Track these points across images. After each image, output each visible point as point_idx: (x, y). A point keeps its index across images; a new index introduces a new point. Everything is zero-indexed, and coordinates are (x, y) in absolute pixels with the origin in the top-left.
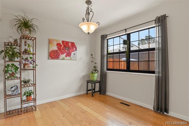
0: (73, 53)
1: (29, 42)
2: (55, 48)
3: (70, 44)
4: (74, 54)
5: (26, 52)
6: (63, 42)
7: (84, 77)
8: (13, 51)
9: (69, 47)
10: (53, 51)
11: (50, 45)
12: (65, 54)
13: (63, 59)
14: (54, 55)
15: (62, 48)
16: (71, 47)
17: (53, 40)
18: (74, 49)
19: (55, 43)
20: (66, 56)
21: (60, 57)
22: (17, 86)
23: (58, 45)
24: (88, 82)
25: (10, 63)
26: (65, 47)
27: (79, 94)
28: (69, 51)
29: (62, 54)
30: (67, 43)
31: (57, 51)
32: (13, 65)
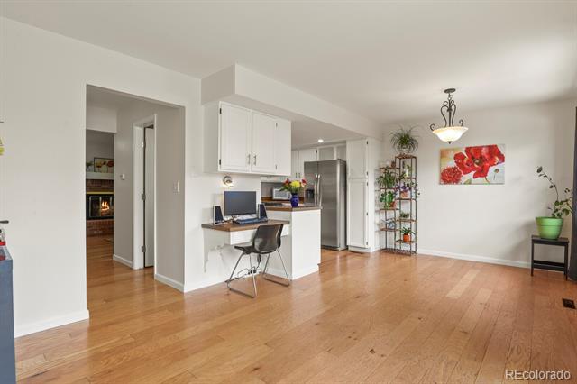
0: (492, 169)
1: (408, 162)
2: (452, 163)
3: (484, 151)
4: (497, 171)
5: (402, 177)
6: (468, 150)
9: (481, 157)
10: (449, 170)
11: (442, 160)
12: (473, 173)
13: (469, 183)
14: (450, 177)
15: (465, 161)
16: (487, 157)
17: (448, 150)
18: (497, 159)
19: (452, 155)
20: (475, 177)
21: (462, 178)
23: (458, 157)
25: (387, 191)
26: (473, 158)
27: (509, 262)
28: (483, 167)
29: (465, 174)
30: (478, 149)
31: (455, 168)
32: (389, 193)
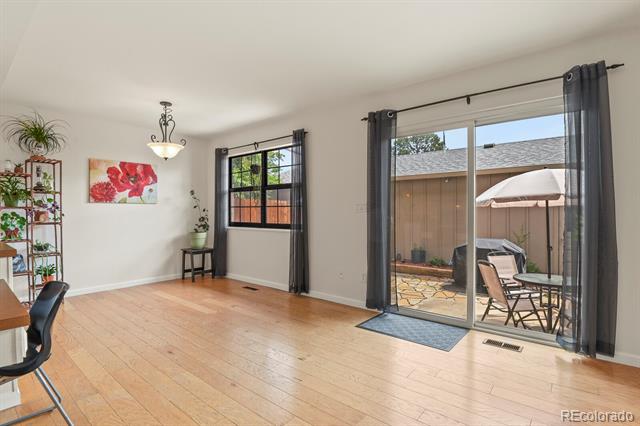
0: (146, 189)
1: (46, 168)
2: (104, 178)
3: (139, 169)
4: (151, 190)
5: (39, 188)
6: (123, 164)
7: (176, 241)
8: (14, 189)
9: (136, 175)
10: (100, 185)
11: (92, 172)
12: (128, 191)
13: (124, 201)
14: (100, 194)
15: (120, 177)
16: (142, 175)
17: (99, 161)
18: (151, 179)
19: (104, 169)
20: (130, 196)
21: (116, 196)
22: (21, 257)
23: (111, 171)
24: (185, 252)
25: (9, 211)
26: (128, 174)
27: (162, 278)
28: (138, 185)
29: (119, 191)
30: (133, 166)
31: (108, 184)
32: (13, 214)
